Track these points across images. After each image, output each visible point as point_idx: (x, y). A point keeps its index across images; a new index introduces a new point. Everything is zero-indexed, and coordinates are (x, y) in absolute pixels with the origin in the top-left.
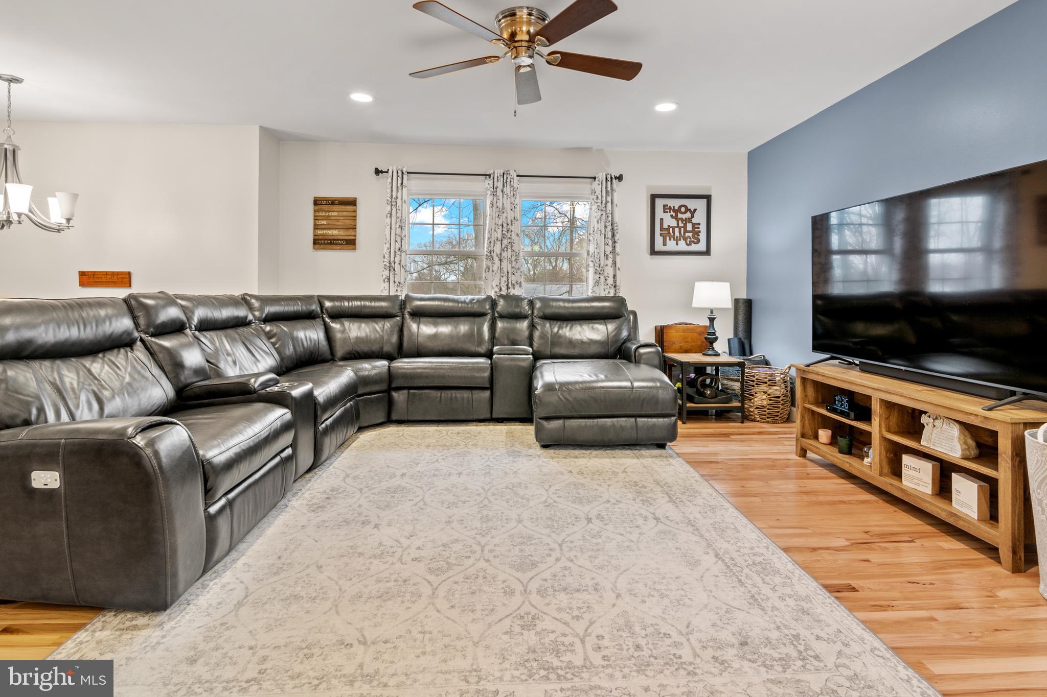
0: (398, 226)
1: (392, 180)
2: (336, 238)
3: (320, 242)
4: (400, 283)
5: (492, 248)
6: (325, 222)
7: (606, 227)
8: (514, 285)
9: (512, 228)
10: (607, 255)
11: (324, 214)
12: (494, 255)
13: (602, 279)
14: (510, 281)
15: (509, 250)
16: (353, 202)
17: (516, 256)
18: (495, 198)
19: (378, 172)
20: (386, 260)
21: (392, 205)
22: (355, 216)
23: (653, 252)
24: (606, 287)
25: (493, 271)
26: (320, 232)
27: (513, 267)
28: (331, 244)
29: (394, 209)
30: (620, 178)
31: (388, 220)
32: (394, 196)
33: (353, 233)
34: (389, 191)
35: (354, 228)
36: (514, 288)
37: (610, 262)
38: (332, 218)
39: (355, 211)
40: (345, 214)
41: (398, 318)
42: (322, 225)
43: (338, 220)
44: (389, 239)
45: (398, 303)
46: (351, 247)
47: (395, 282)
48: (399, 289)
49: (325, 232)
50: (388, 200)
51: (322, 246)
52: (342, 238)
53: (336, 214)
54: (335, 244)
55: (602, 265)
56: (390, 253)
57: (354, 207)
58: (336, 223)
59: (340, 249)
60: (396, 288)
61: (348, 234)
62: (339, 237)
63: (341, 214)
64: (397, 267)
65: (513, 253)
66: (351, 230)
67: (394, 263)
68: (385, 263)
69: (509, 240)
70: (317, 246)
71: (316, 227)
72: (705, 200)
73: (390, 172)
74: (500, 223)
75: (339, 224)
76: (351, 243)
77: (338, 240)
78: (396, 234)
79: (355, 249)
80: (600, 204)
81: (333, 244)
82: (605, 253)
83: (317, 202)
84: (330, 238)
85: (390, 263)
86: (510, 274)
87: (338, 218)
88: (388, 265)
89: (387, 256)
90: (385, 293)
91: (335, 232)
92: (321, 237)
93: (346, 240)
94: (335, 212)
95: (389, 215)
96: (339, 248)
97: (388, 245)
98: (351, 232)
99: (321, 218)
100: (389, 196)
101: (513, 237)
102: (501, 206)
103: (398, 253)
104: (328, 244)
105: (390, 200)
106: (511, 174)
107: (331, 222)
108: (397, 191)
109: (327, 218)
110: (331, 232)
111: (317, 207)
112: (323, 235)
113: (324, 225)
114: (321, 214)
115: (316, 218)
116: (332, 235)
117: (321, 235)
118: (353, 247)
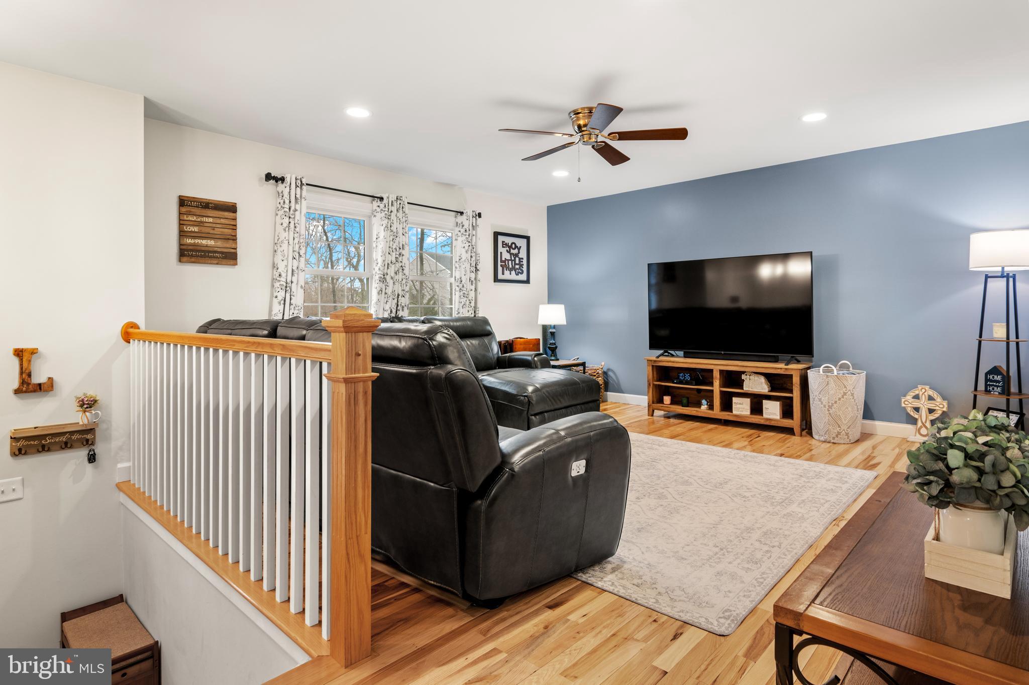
0: (296, 241)
2: (211, 249)
3: (187, 254)
4: (296, 305)
5: (385, 271)
6: (196, 229)
7: (471, 257)
8: (403, 307)
9: (403, 252)
10: (472, 281)
11: (194, 218)
12: (388, 278)
13: (468, 302)
14: (399, 303)
15: (401, 273)
16: (231, 208)
17: (406, 279)
18: (389, 222)
19: (269, 177)
20: (282, 279)
21: (290, 217)
22: (235, 225)
23: (496, 279)
24: (470, 309)
25: (386, 293)
26: (189, 241)
27: (403, 290)
28: (205, 256)
30: (480, 215)
33: (233, 246)
35: (234, 239)
36: (403, 310)
37: (473, 287)
38: (206, 225)
39: (235, 219)
40: (223, 221)
42: (191, 232)
43: (213, 228)
46: (232, 262)
47: (291, 304)
48: (296, 312)
49: (197, 241)
51: (191, 259)
52: (219, 250)
53: (211, 220)
54: (211, 257)
55: (468, 290)
57: (234, 214)
58: (212, 232)
59: (217, 264)
60: (292, 311)
61: (228, 246)
62: (216, 249)
63: (218, 221)
65: (404, 277)
66: (231, 242)
67: (292, 282)
68: (282, 283)
69: (400, 264)
70: (185, 259)
71: (182, 234)
72: (525, 240)
73: (287, 181)
74: (394, 247)
75: (215, 232)
76: (230, 257)
77: (215, 252)
79: (236, 265)
80: (468, 236)
81: (208, 257)
82: (470, 279)
83: (183, 202)
84: (203, 249)
85: (288, 284)
86: (400, 297)
87: (214, 225)
88: (285, 284)
91: (211, 243)
92: (191, 247)
93: (224, 253)
94: (210, 218)
96: (215, 262)
98: (230, 244)
99: (191, 223)
101: (403, 262)
102: (395, 230)
104: (201, 256)
106: (403, 200)
107: (204, 230)
108: (296, 202)
109: (200, 224)
110: (204, 242)
111: (184, 210)
112: (194, 245)
113: (194, 232)
114: (190, 218)
115: (181, 223)
116: (207, 246)
117: (190, 245)
118: (234, 261)
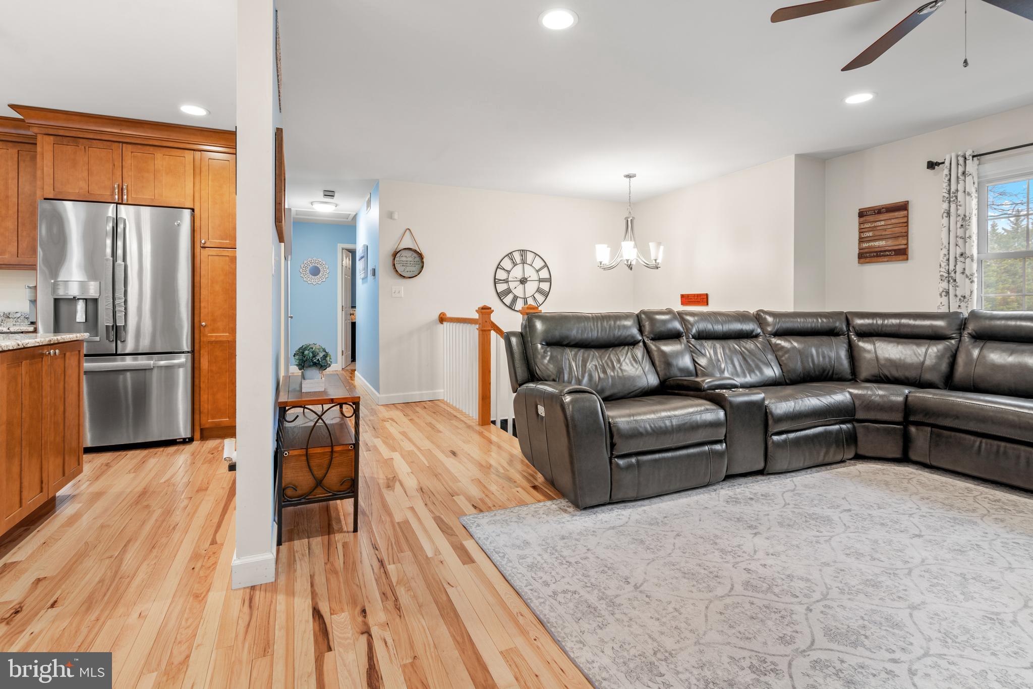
1: (950, 170)
2: (883, 249)
3: (865, 256)
4: (964, 297)
6: (871, 234)
11: (869, 225)
16: (903, 207)
19: (931, 165)
20: (942, 270)
21: (950, 201)
22: (908, 222)
26: (865, 245)
28: (877, 256)
29: (953, 206)
31: (945, 220)
32: (953, 189)
33: (904, 242)
34: (945, 185)
35: (906, 235)
38: (878, 228)
39: (907, 217)
40: (893, 221)
41: (953, 341)
42: (867, 237)
43: (885, 230)
44: (946, 243)
45: (958, 322)
46: (901, 257)
47: (956, 296)
48: (963, 304)
49: (870, 244)
50: (944, 196)
51: (868, 260)
52: (890, 248)
53: (883, 223)
54: (883, 256)
56: (948, 260)
57: (905, 212)
58: (884, 233)
59: (887, 261)
60: (958, 304)
61: (897, 243)
62: (887, 248)
63: (889, 222)
64: (959, 277)
66: (901, 239)
67: (955, 272)
68: (942, 273)
70: (862, 260)
71: (861, 240)
73: (947, 163)
75: (887, 233)
76: (902, 253)
77: (885, 251)
78: (957, 237)
79: (907, 259)
81: (880, 256)
83: (861, 213)
84: (876, 250)
85: (949, 273)
87: (885, 227)
88: (947, 275)
89: (943, 265)
90: (944, 310)
91: (882, 243)
92: (866, 250)
93: (895, 250)
94: (881, 222)
95: (945, 215)
96: (886, 260)
97: (945, 251)
98: (902, 241)
99: (867, 230)
100: (945, 191)
103: (960, 259)
104: (874, 256)
105: (947, 195)
107: (877, 233)
108: (958, 182)
109: (873, 229)
110: (876, 244)
111: (862, 219)
112: (869, 247)
113: (870, 237)
114: (867, 226)
115: (861, 231)
116: (879, 247)
117: (866, 248)
118: (905, 257)
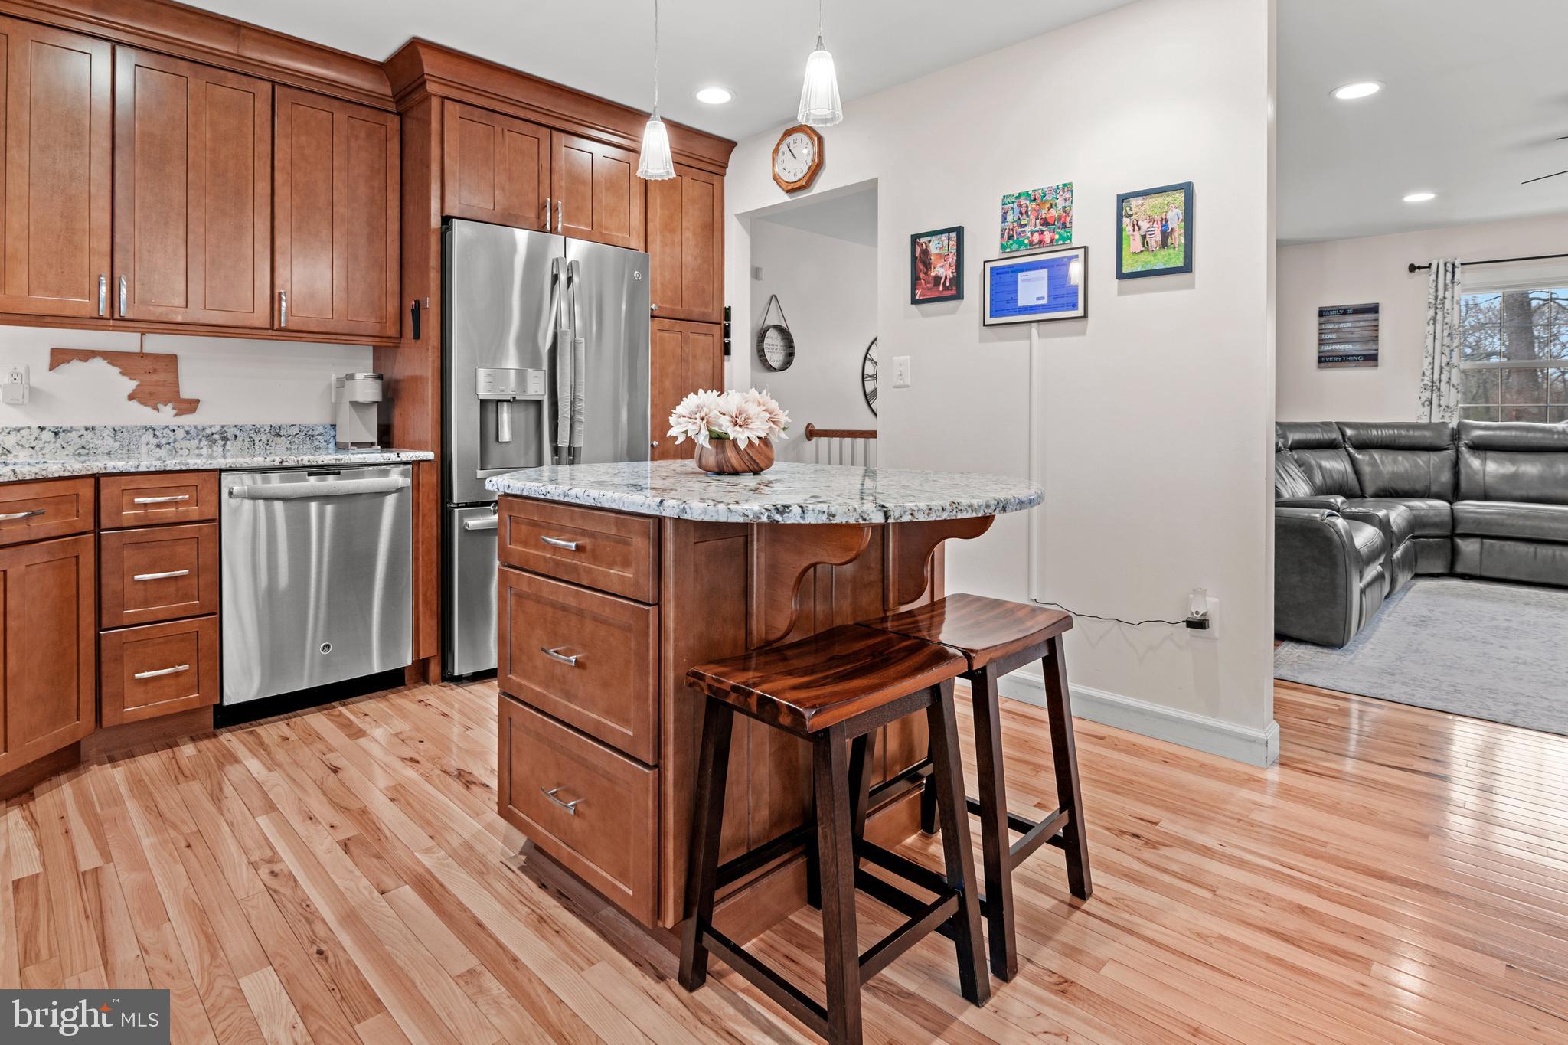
0: (1446, 333)
1: (1437, 277)
2: (1349, 354)
3: (1324, 360)
4: (1448, 407)
6: (1334, 336)
11: (1332, 326)
16: (1374, 309)
19: (1412, 268)
20: (1426, 378)
21: (1436, 308)
22: (1377, 326)
26: (1327, 348)
28: (1342, 360)
29: (1440, 313)
31: (1431, 328)
32: (1441, 294)
33: (1374, 347)
34: (1432, 291)
35: (1375, 340)
38: (1344, 330)
39: (1377, 320)
40: (1362, 324)
41: (1449, 452)
42: (1330, 339)
43: (1352, 333)
44: (1431, 352)
45: (1448, 432)
46: (1372, 363)
47: (1440, 406)
48: (1447, 415)
49: (1334, 347)
50: (1430, 303)
51: (1330, 364)
52: (1357, 353)
53: (1349, 325)
54: (1348, 361)
56: (1433, 368)
57: (1376, 315)
58: (1350, 336)
59: (1355, 368)
60: (1442, 413)
61: (1367, 348)
62: (1354, 353)
63: (1358, 324)
64: (1444, 386)
66: (1371, 343)
67: (1440, 381)
68: (1425, 382)
70: (1322, 365)
71: (1321, 342)
73: (1434, 267)
75: (1353, 336)
76: (1372, 359)
77: (1353, 356)
78: (1443, 345)
79: (1377, 366)
81: (1346, 361)
83: (1322, 313)
84: (1341, 354)
85: (1433, 382)
87: (1352, 330)
88: (1430, 384)
89: (1428, 373)
90: (1425, 420)
91: (1349, 347)
92: (1328, 354)
93: (1364, 356)
94: (1348, 323)
95: (1432, 322)
96: (1353, 366)
97: (1430, 359)
98: (1371, 346)
99: (1329, 331)
100: (1432, 297)
103: (1446, 368)
104: (1338, 361)
105: (1433, 302)
107: (1342, 335)
108: (1446, 290)
109: (1337, 330)
110: (1342, 347)
111: (1323, 319)
112: (1332, 351)
113: (1333, 339)
114: (1328, 326)
115: (1321, 332)
116: (1344, 351)
117: (1328, 351)
118: (1375, 363)
